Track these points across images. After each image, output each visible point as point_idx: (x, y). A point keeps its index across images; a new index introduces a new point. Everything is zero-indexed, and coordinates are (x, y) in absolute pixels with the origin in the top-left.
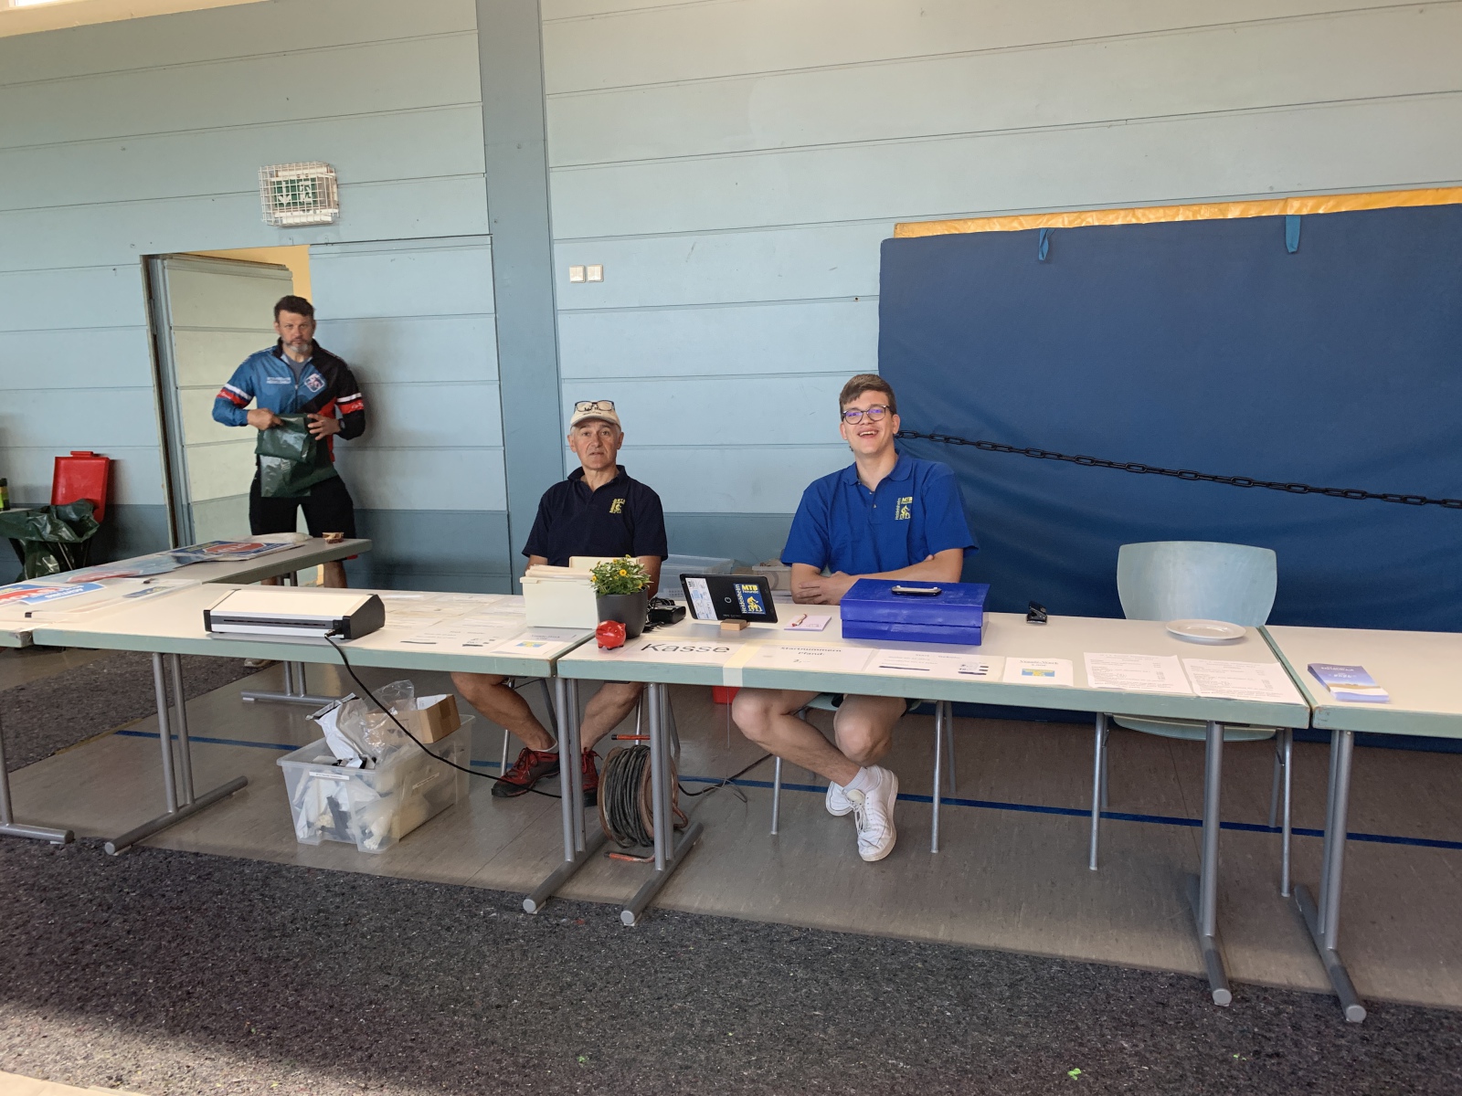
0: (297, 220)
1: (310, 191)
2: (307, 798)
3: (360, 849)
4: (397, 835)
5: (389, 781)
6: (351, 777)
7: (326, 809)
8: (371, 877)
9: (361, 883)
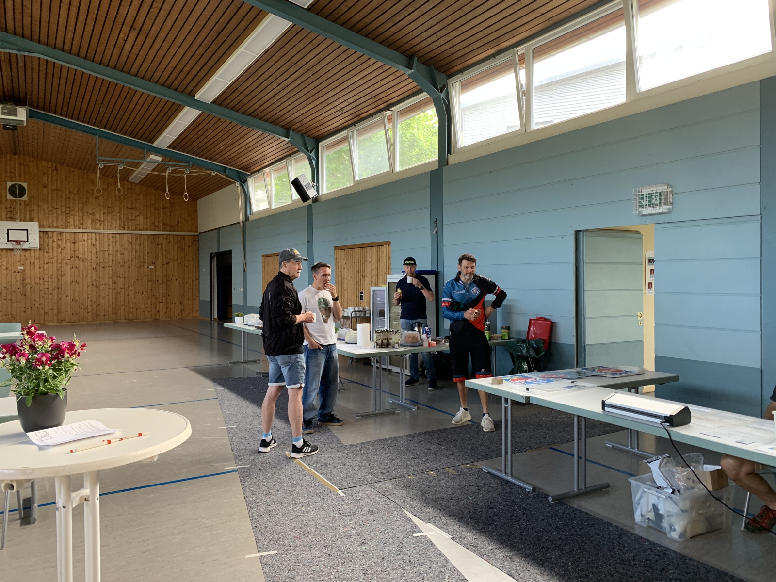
0: (650, 212)
1: (658, 198)
2: (642, 501)
3: (668, 535)
4: (689, 534)
5: (687, 505)
6: (666, 497)
7: (651, 509)
8: (674, 552)
9: (669, 553)
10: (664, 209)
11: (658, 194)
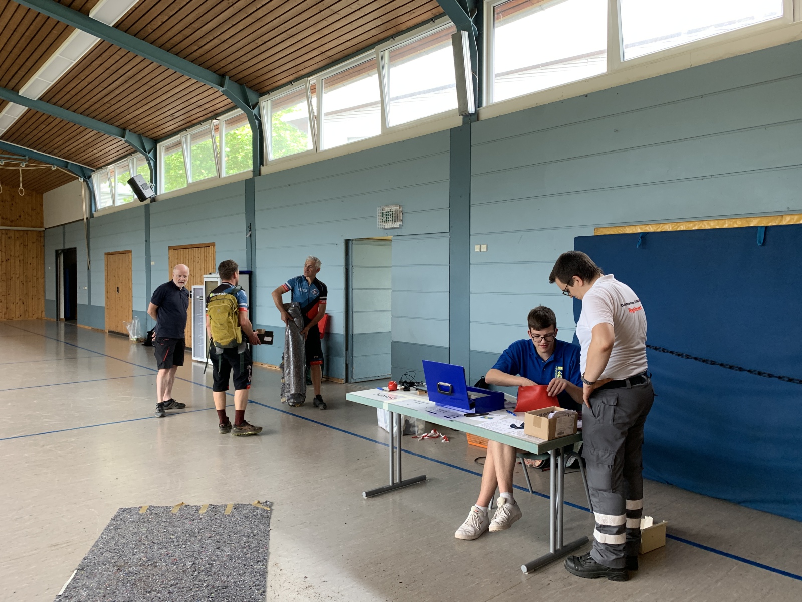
0: (390, 227)
1: (392, 216)
10: (397, 225)
11: (392, 213)
